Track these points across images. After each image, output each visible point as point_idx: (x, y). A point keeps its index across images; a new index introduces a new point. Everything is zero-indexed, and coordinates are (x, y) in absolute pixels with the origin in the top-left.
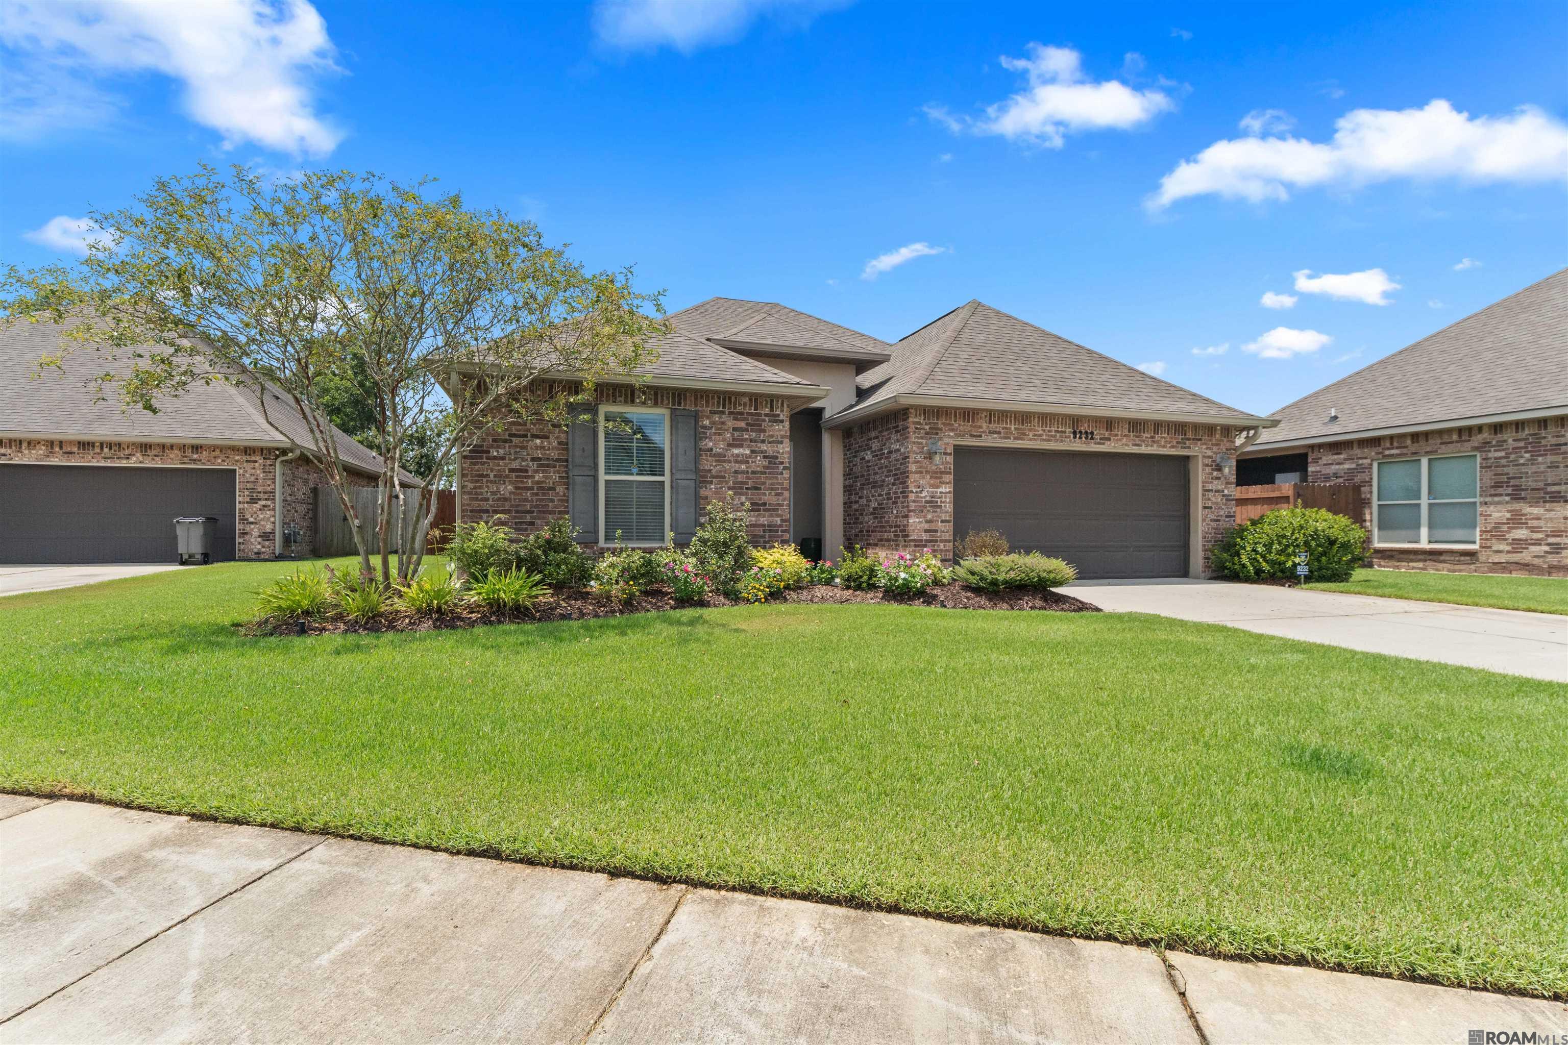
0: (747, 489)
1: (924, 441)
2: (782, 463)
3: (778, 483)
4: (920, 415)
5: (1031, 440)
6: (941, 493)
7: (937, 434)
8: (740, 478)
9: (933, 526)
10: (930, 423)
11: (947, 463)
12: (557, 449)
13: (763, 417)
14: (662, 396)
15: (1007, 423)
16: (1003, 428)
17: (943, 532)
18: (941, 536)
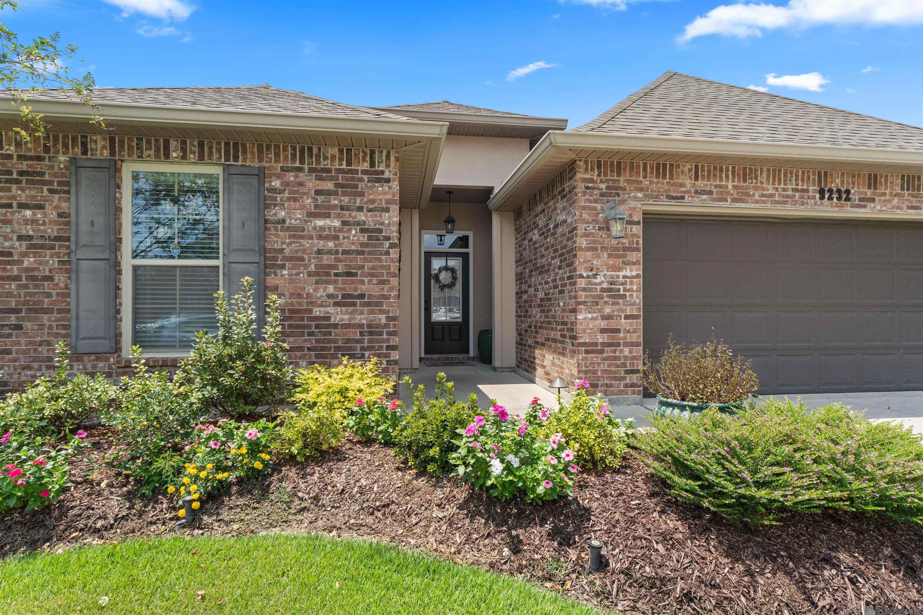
0: (336, 275)
1: (599, 206)
2: (388, 238)
3: (382, 267)
4: (592, 169)
5: (757, 202)
6: (624, 277)
7: (618, 195)
8: (326, 260)
9: (613, 324)
10: (607, 181)
11: (633, 235)
12: (56, 223)
13: (360, 175)
14: (210, 148)
15: (721, 179)
16: (716, 186)
17: (628, 331)
18: (625, 338)
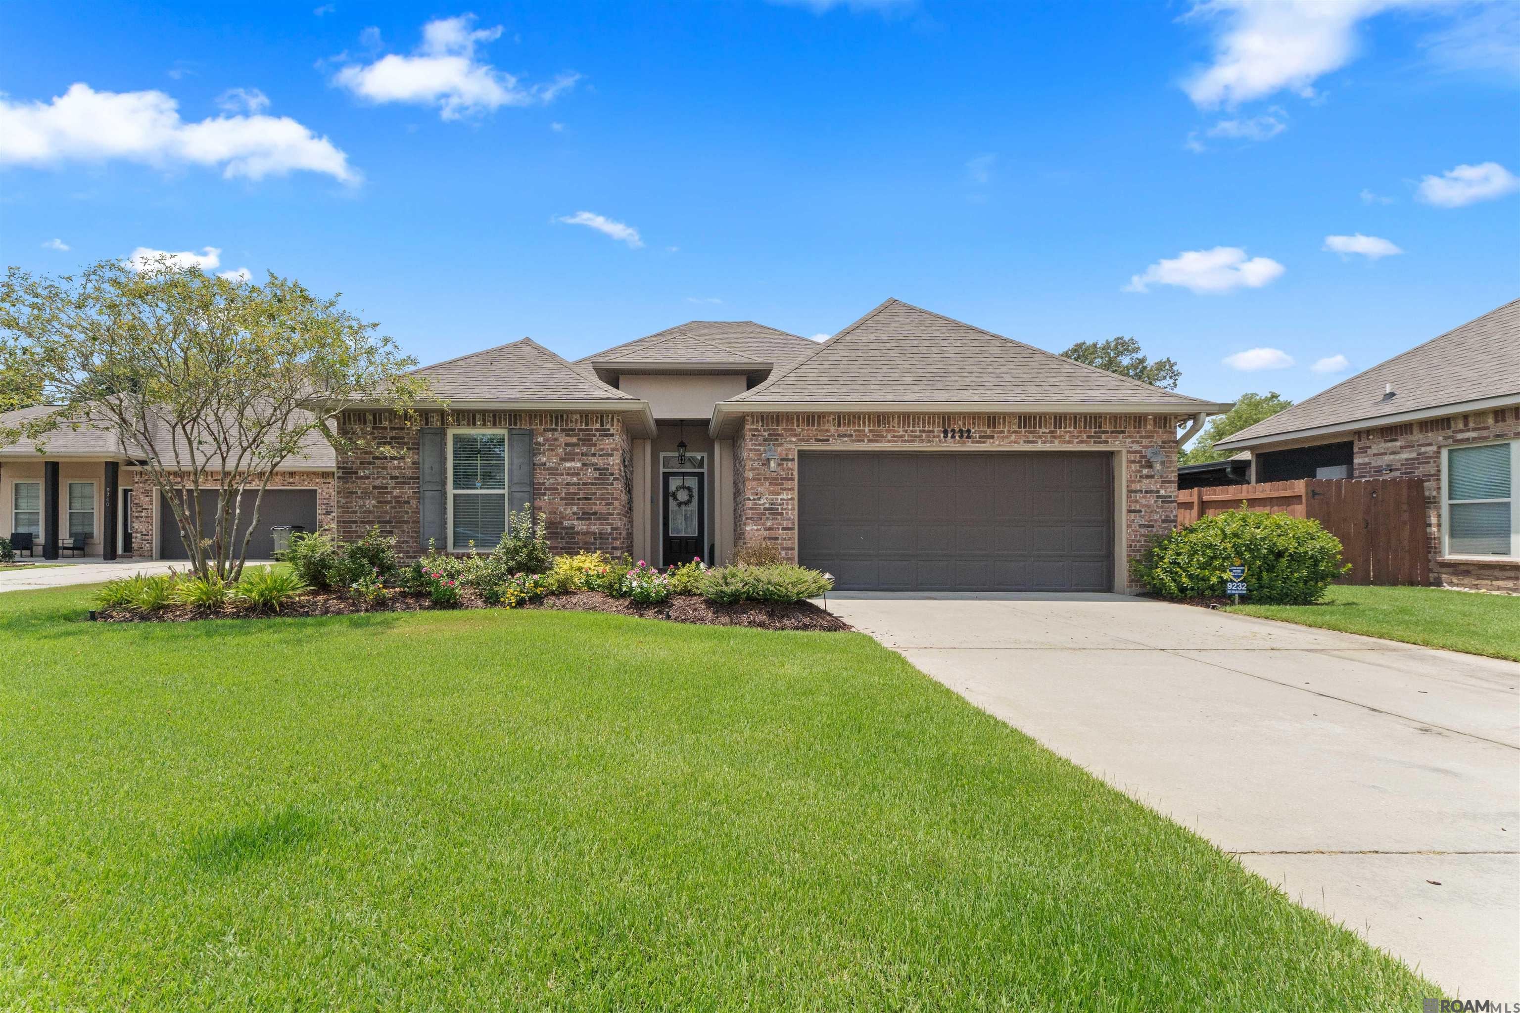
0: (578, 499)
1: (762, 448)
2: (612, 474)
3: (608, 493)
4: (758, 422)
5: (889, 441)
6: (782, 499)
7: (777, 440)
8: (572, 489)
9: (773, 534)
10: (769, 430)
11: (789, 469)
12: (410, 468)
13: (594, 432)
14: (500, 418)
15: (859, 425)
16: (855, 431)
17: (785, 539)
18: (781, 544)
